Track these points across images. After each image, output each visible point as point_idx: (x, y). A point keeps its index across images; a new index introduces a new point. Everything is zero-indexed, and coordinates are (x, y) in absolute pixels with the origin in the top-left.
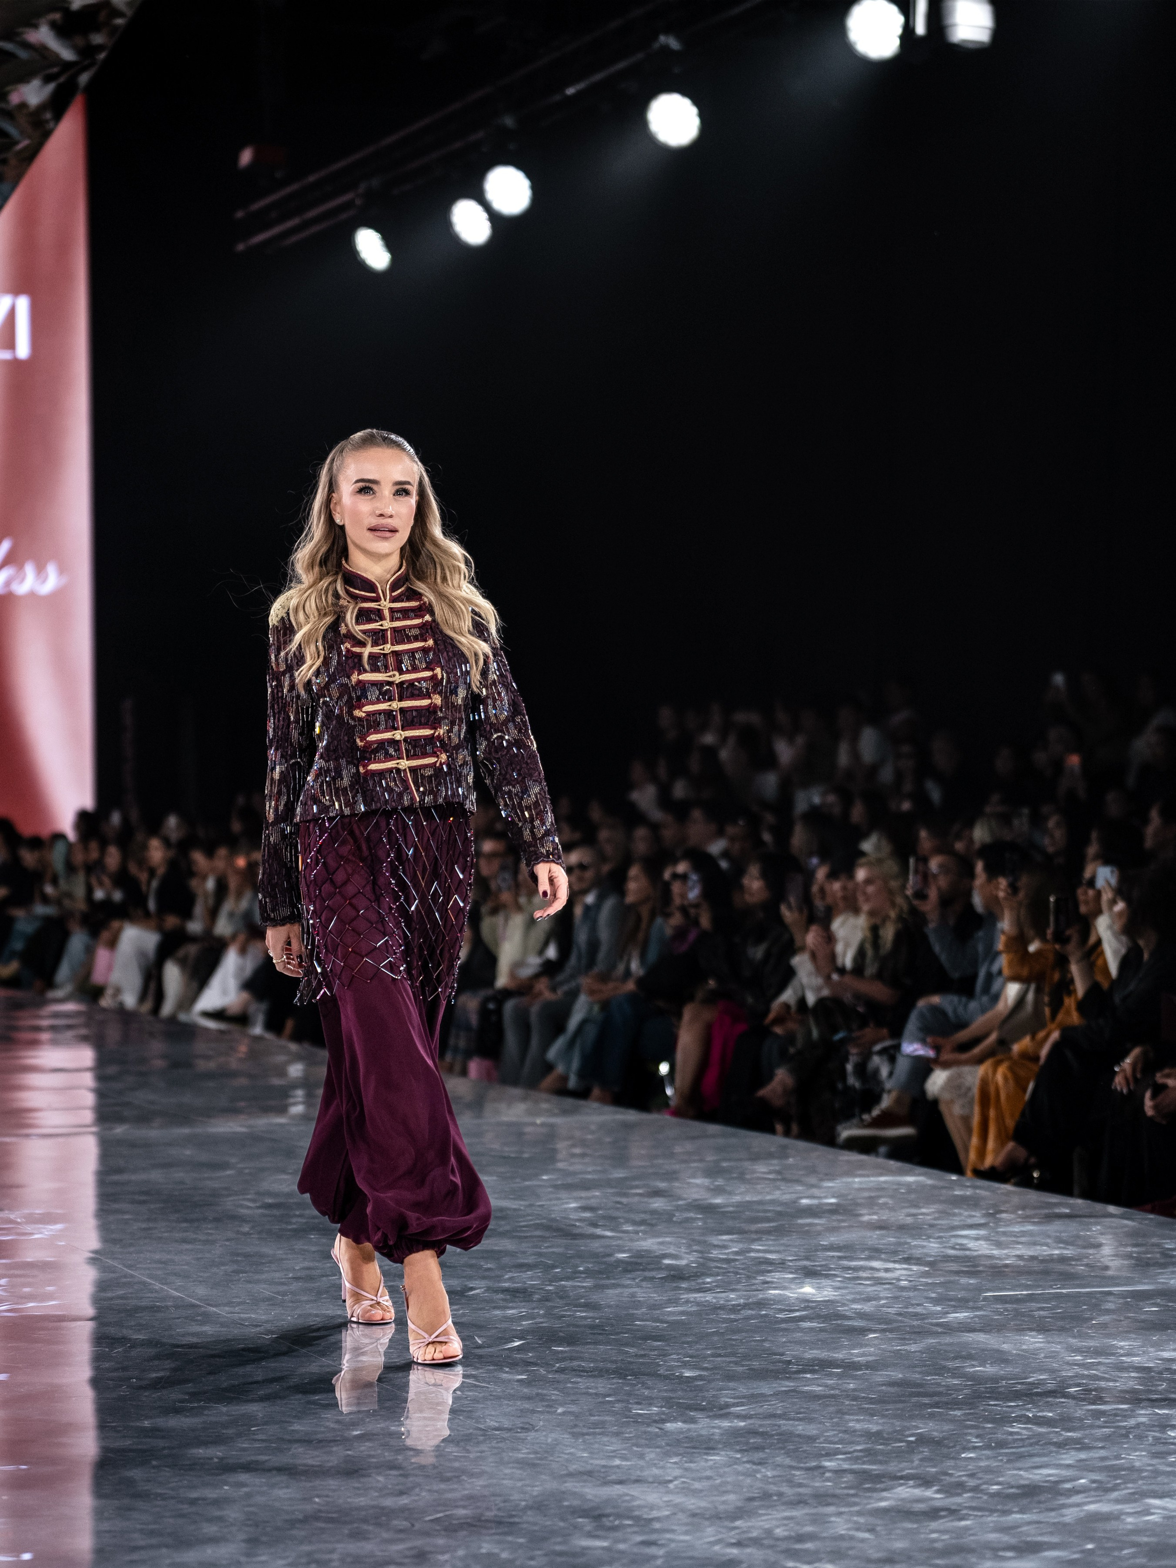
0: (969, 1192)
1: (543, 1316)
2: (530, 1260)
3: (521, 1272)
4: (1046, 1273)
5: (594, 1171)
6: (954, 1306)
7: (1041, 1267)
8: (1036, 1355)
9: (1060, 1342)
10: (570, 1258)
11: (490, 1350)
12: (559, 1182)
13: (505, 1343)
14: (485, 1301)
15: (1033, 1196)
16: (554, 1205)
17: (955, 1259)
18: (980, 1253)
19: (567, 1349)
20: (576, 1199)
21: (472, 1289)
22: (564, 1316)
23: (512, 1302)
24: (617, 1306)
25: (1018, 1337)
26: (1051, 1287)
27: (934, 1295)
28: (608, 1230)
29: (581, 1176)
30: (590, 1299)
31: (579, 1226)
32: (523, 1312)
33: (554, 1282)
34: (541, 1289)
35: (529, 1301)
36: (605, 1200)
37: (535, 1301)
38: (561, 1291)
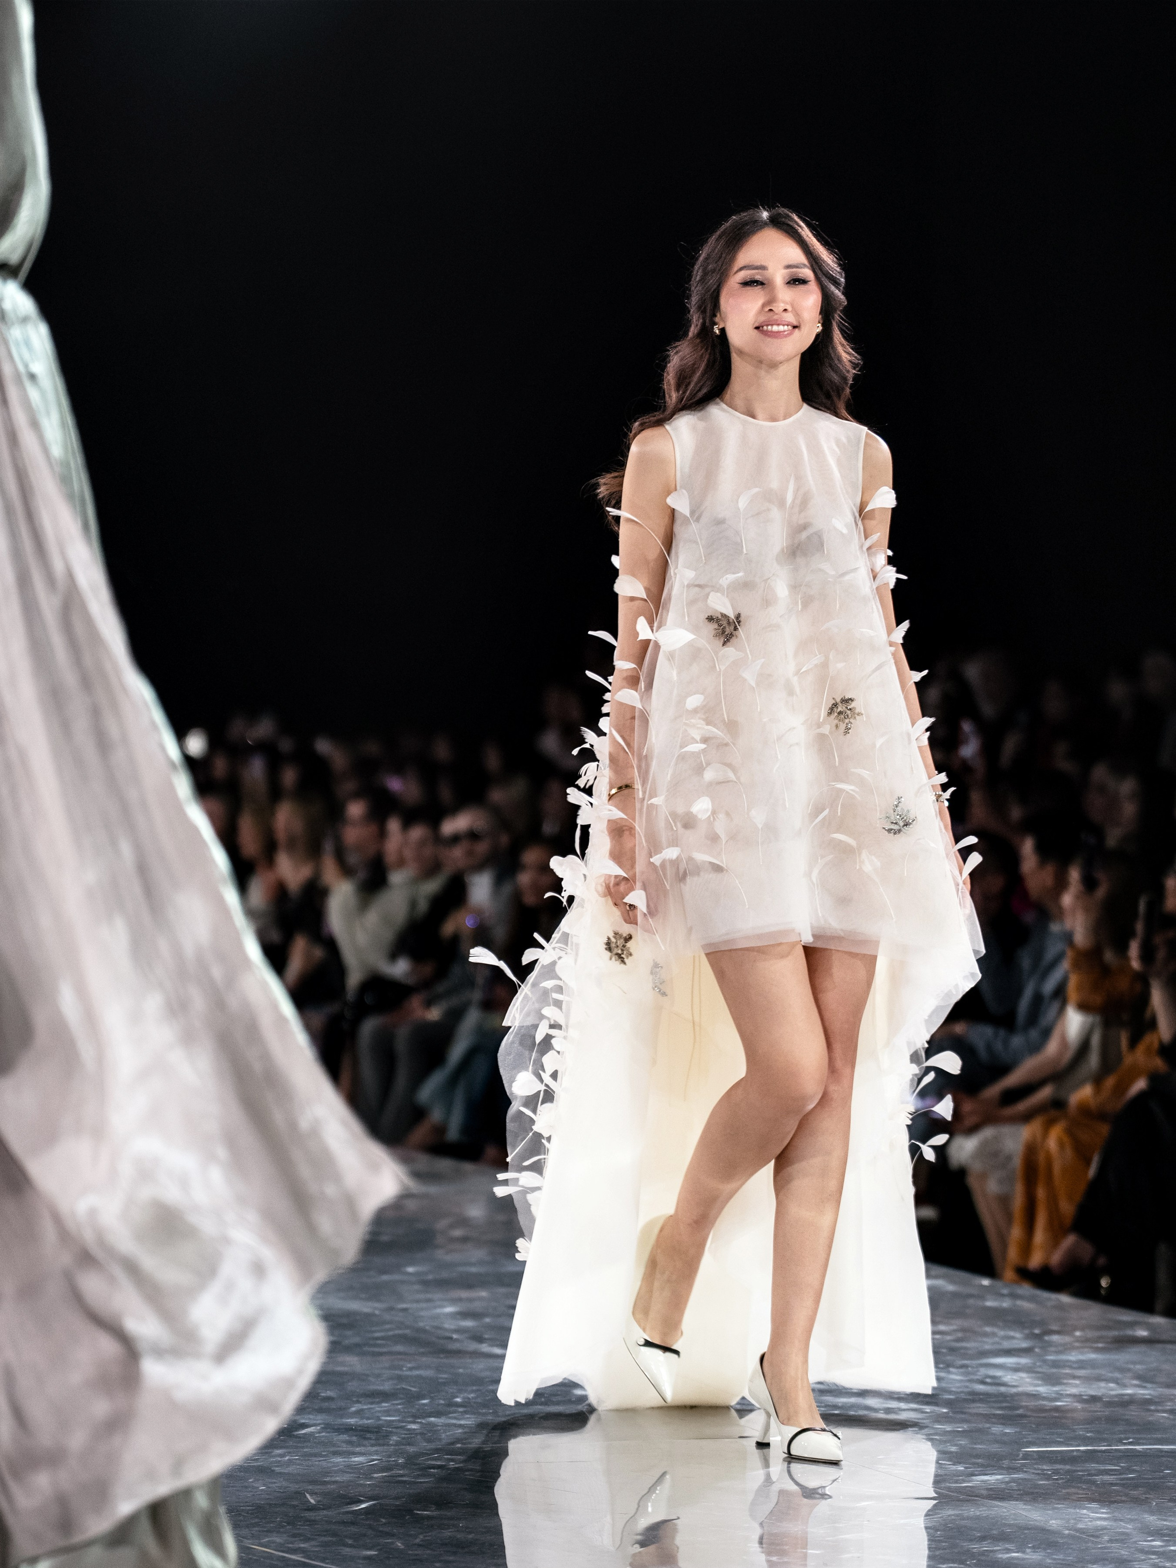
0: (1006, 1304)
1: (403, 1466)
2: (387, 1387)
3: (372, 1403)
4: (1113, 1420)
5: (481, 1263)
6: (982, 1466)
7: (1107, 1412)
8: (1097, 1537)
9: (1131, 1520)
10: (444, 1384)
11: (325, 1512)
12: (430, 1277)
13: (348, 1504)
14: (323, 1444)
15: (1093, 1311)
16: (422, 1309)
17: (984, 1398)
18: (1020, 1389)
19: (435, 1513)
20: (454, 1301)
21: (304, 1426)
23: (359, 1445)
25: (1072, 1511)
26: (1120, 1441)
27: (954, 1449)
28: (497, 1346)
29: (461, 1269)
30: (470, 1443)
31: (457, 1340)
32: (374, 1460)
33: (419, 1418)
34: (401, 1427)
35: (384, 1445)
36: (494, 1304)
37: (392, 1445)
38: (429, 1431)
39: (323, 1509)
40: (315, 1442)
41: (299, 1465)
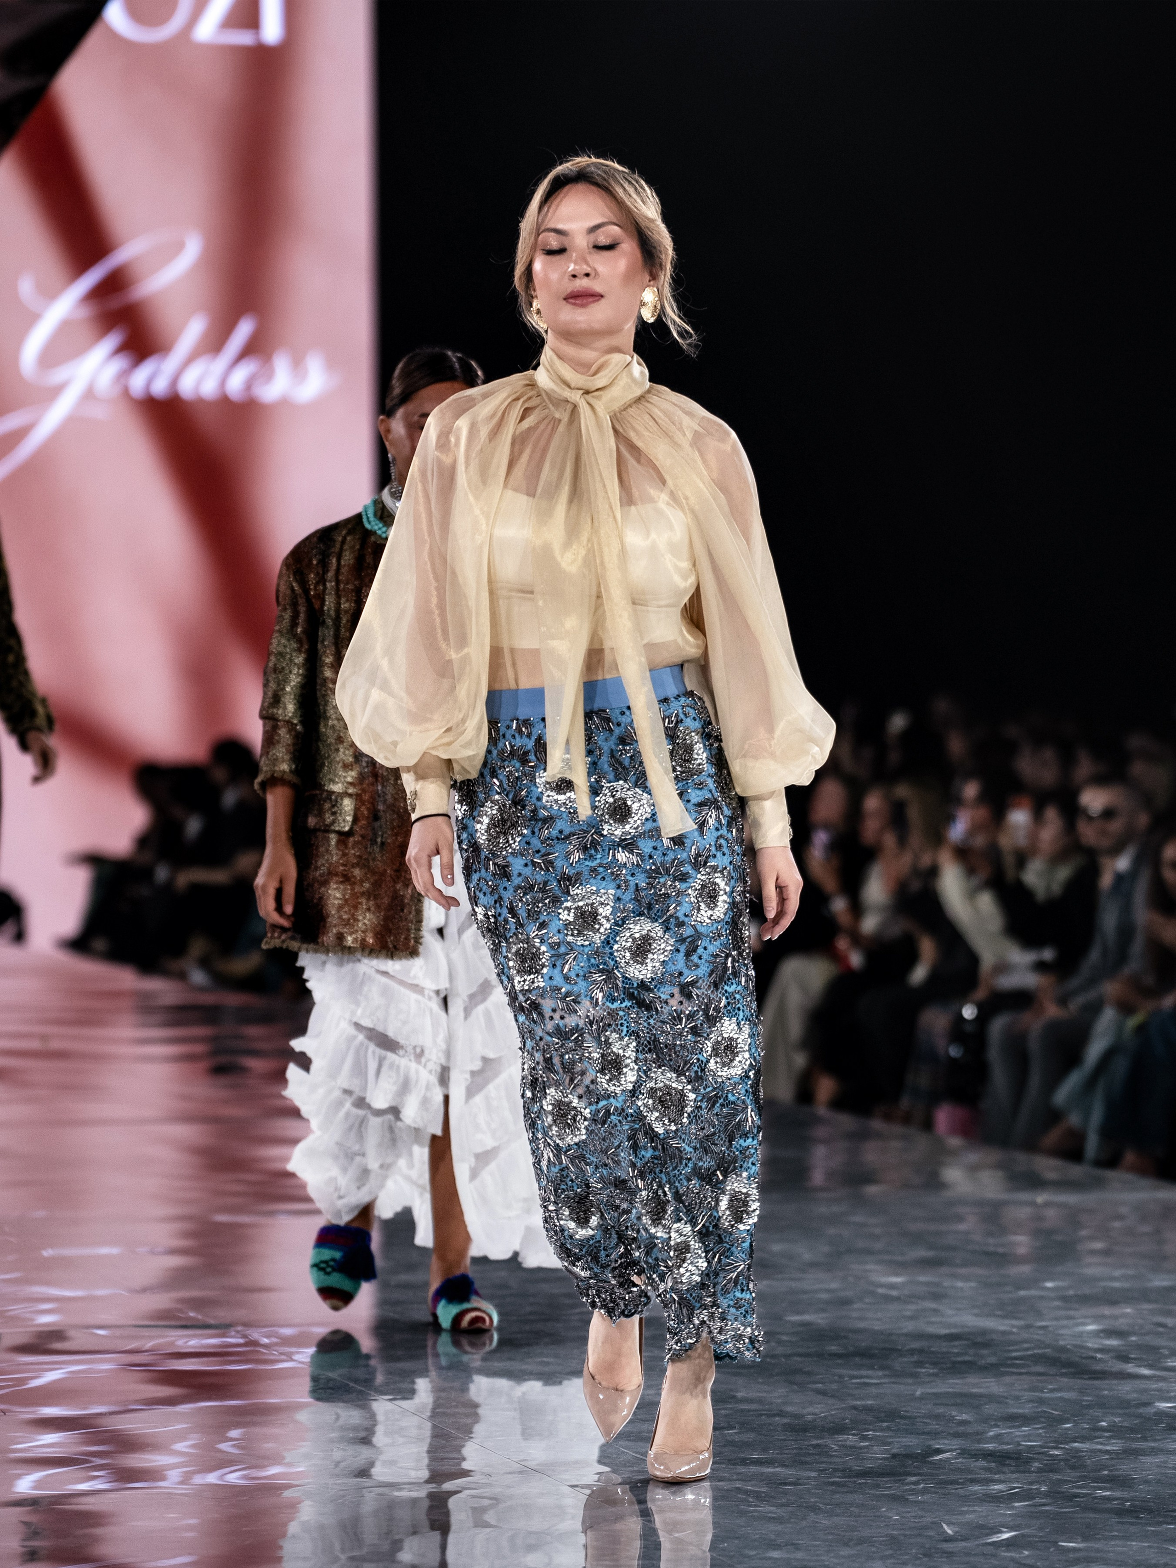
2: (1027, 1409)
3: (1010, 1428)
5: (1125, 1278)
10: (1088, 1407)
11: (964, 1544)
12: (1071, 1292)
13: (988, 1535)
14: (960, 1470)
16: (1064, 1327)
19: (1081, 1545)
20: (1097, 1318)
21: (939, 1451)
22: (1077, 1496)
23: (998, 1472)
24: (1159, 1481)
28: (1145, 1366)
29: (1102, 1284)
30: (1117, 1470)
31: (1100, 1360)
32: (1015, 1488)
33: (1062, 1444)
34: (1043, 1453)
35: (1024, 1472)
36: (1140, 1321)
37: (1033, 1472)
38: (1073, 1457)
39: (962, 1540)
40: (952, 1470)
41: (935, 1493)
